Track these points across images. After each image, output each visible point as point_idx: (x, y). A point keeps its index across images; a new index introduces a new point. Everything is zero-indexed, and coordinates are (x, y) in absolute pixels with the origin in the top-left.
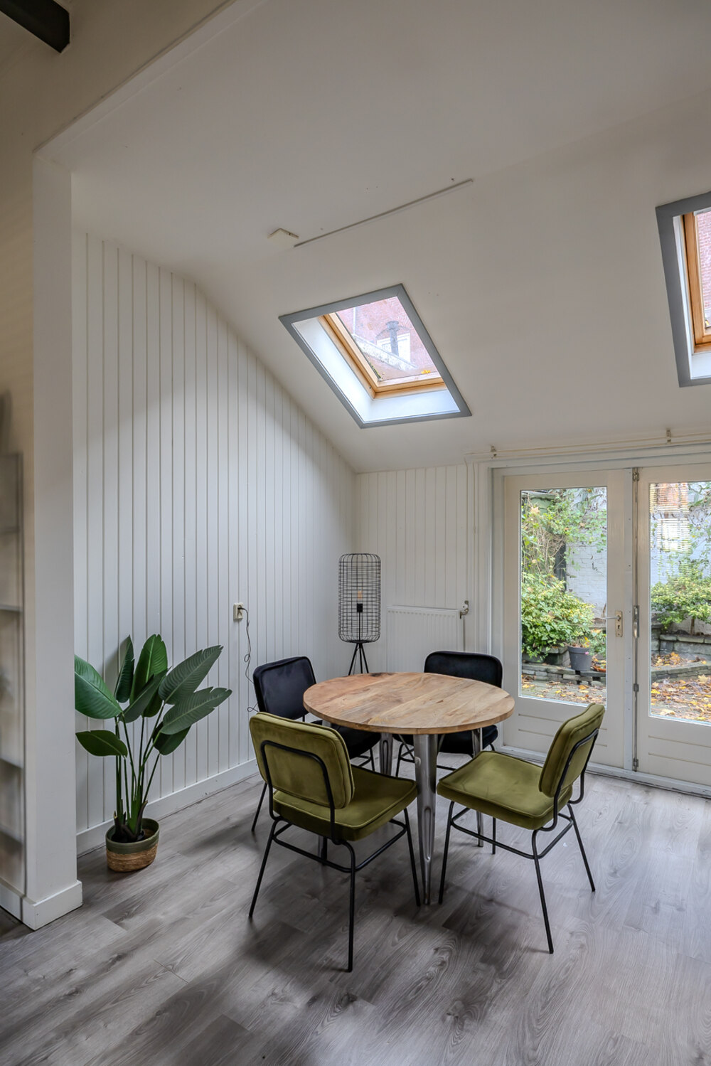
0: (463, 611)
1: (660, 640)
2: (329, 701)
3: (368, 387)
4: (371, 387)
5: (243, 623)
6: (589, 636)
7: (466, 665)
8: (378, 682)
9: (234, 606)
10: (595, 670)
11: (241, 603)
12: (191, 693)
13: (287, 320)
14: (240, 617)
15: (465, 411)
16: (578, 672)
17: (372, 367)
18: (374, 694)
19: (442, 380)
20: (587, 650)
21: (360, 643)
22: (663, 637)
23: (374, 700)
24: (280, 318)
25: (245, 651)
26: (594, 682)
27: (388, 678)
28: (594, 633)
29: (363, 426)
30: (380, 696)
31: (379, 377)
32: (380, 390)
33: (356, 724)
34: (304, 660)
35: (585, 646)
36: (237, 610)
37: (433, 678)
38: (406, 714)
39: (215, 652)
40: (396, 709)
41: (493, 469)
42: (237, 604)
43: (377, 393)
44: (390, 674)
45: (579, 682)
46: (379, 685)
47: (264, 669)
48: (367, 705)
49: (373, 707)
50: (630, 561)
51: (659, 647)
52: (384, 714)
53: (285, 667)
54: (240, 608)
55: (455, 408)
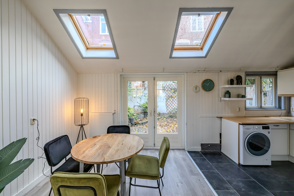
0: (114, 113)
1: (145, 115)
2: (83, 153)
3: (85, 46)
4: (86, 46)
5: (36, 125)
6: (134, 115)
7: (120, 129)
8: (97, 140)
9: (31, 119)
10: (135, 123)
11: (34, 118)
12: (9, 165)
13: (57, 12)
14: (34, 123)
15: (117, 57)
16: (132, 124)
17: (87, 40)
18: (99, 145)
19: (113, 48)
20: (134, 118)
21: (82, 126)
22: (145, 114)
23: (100, 149)
24: (53, 10)
25: (36, 136)
26: (135, 126)
27: (99, 138)
28: (135, 115)
29: (83, 58)
30: (102, 146)
31: (89, 44)
32: (89, 48)
33: (100, 162)
34: (65, 136)
35: (133, 118)
36: (32, 121)
37: (114, 135)
38: (116, 152)
39: (23, 141)
40: (111, 151)
41: (121, 75)
42: (32, 118)
43: (87, 49)
44: (99, 136)
45: (132, 126)
46: (98, 141)
47: (49, 144)
48: (99, 151)
49: (102, 152)
50: (153, 99)
51: (144, 116)
52: (108, 154)
53: (58, 141)
54: (34, 120)
55: (114, 56)
